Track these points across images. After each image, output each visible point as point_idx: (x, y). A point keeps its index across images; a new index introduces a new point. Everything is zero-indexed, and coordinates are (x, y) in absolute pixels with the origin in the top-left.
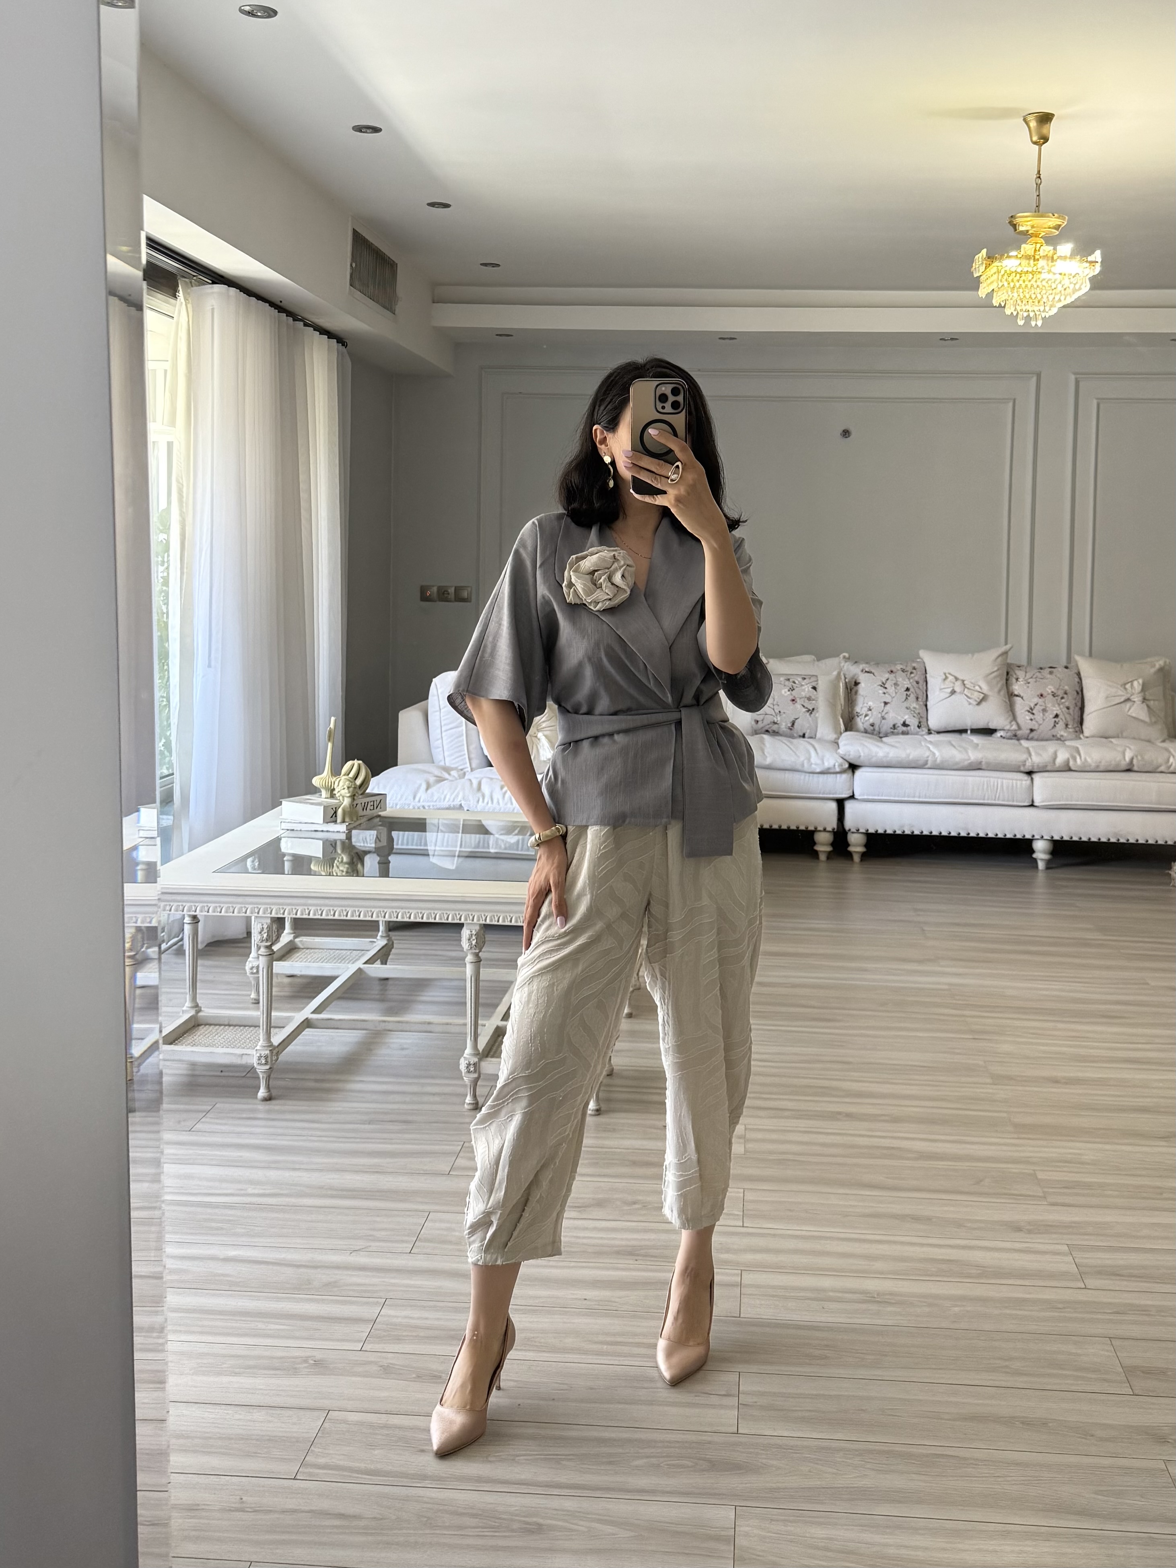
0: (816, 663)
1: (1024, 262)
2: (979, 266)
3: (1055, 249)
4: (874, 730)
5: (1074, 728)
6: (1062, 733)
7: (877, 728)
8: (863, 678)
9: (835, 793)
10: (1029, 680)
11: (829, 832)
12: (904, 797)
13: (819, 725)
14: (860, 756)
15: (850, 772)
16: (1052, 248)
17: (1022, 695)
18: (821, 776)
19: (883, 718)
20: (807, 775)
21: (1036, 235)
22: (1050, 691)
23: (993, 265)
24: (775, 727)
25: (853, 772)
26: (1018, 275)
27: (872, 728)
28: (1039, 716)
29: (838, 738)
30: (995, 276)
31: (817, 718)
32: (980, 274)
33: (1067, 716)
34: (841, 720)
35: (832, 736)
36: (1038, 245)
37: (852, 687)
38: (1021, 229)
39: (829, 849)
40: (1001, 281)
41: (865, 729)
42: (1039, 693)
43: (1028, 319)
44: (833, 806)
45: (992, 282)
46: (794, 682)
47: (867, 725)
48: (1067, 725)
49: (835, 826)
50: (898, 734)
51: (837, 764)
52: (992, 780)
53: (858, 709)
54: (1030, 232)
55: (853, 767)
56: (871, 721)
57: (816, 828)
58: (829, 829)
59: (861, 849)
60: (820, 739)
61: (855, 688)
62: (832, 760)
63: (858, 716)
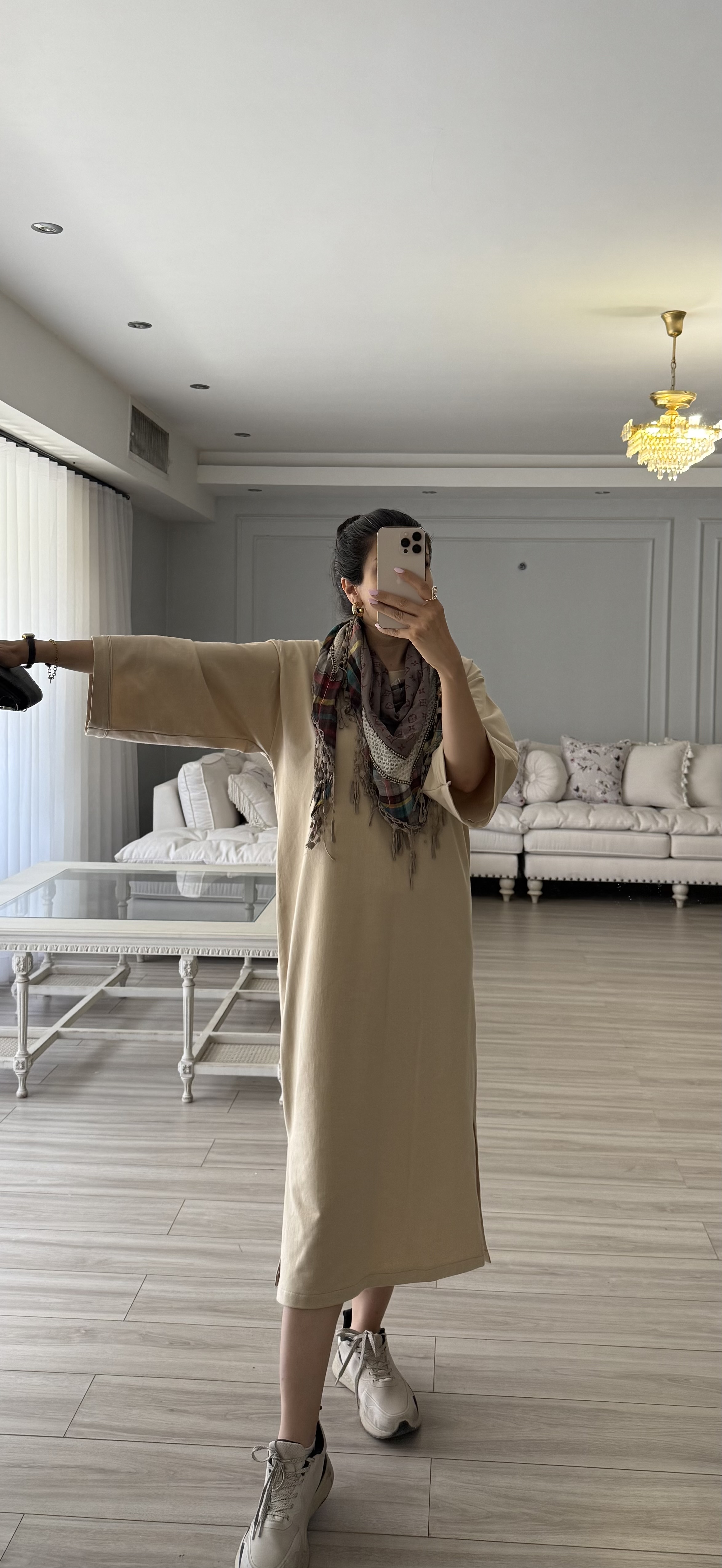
1: (663, 430)
2: (627, 433)
3: (687, 419)
11: (511, 879)
16: (685, 418)
20: (494, 834)
21: (672, 408)
23: (639, 431)
26: (658, 440)
30: (640, 441)
32: (628, 439)
36: (674, 416)
38: (659, 402)
39: (511, 892)
40: (644, 444)
43: (666, 475)
44: (515, 859)
45: (637, 445)
49: (516, 875)
54: (667, 406)
57: (501, 876)
58: (511, 877)
59: (538, 893)
62: (515, 822)
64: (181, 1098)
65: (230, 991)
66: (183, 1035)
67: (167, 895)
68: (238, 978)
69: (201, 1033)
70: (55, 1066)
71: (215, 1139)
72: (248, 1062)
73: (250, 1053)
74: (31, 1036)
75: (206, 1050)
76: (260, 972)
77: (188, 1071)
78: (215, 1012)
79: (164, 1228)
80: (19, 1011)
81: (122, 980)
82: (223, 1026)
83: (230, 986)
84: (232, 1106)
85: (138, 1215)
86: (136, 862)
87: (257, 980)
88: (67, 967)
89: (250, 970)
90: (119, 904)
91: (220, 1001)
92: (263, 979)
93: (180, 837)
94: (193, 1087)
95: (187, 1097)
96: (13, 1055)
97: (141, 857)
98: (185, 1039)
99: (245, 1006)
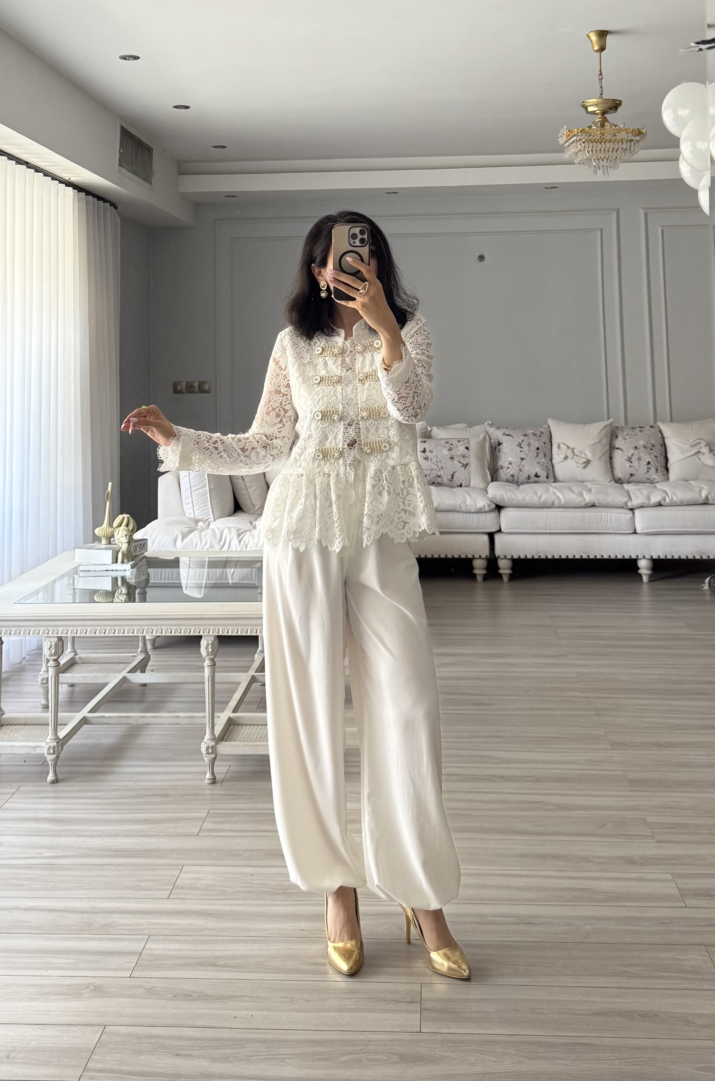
0: (468, 429)
4: (514, 480)
5: (662, 472)
6: (655, 476)
7: (516, 479)
8: (504, 439)
9: (487, 529)
10: (626, 437)
11: (483, 558)
12: (538, 530)
13: (472, 476)
14: (504, 499)
15: (497, 512)
17: (621, 447)
18: (475, 515)
19: (521, 470)
20: (465, 515)
22: (641, 445)
24: (439, 480)
25: (499, 512)
27: (512, 478)
28: (635, 463)
29: (487, 487)
31: (470, 471)
33: (656, 463)
34: (488, 472)
35: (482, 485)
37: (495, 448)
38: (590, 109)
39: (484, 572)
41: (507, 479)
42: (634, 446)
44: (486, 538)
46: (452, 445)
47: (508, 476)
48: (657, 470)
49: (488, 554)
50: (531, 483)
51: (486, 505)
52: (603, 514)
53: (501, 463)
55: (499, 508)
56: (512, 473)
57: (474, 556)
58: (483, 556)
59: (508, 571)
60: (473, 487)
61: (498, 447)
62: (482, 502)
63: (501, 469)
69: (221, 715)
71: (210, 810)
79: (164, 892)
85: (140, 881)
95: (210, 777)
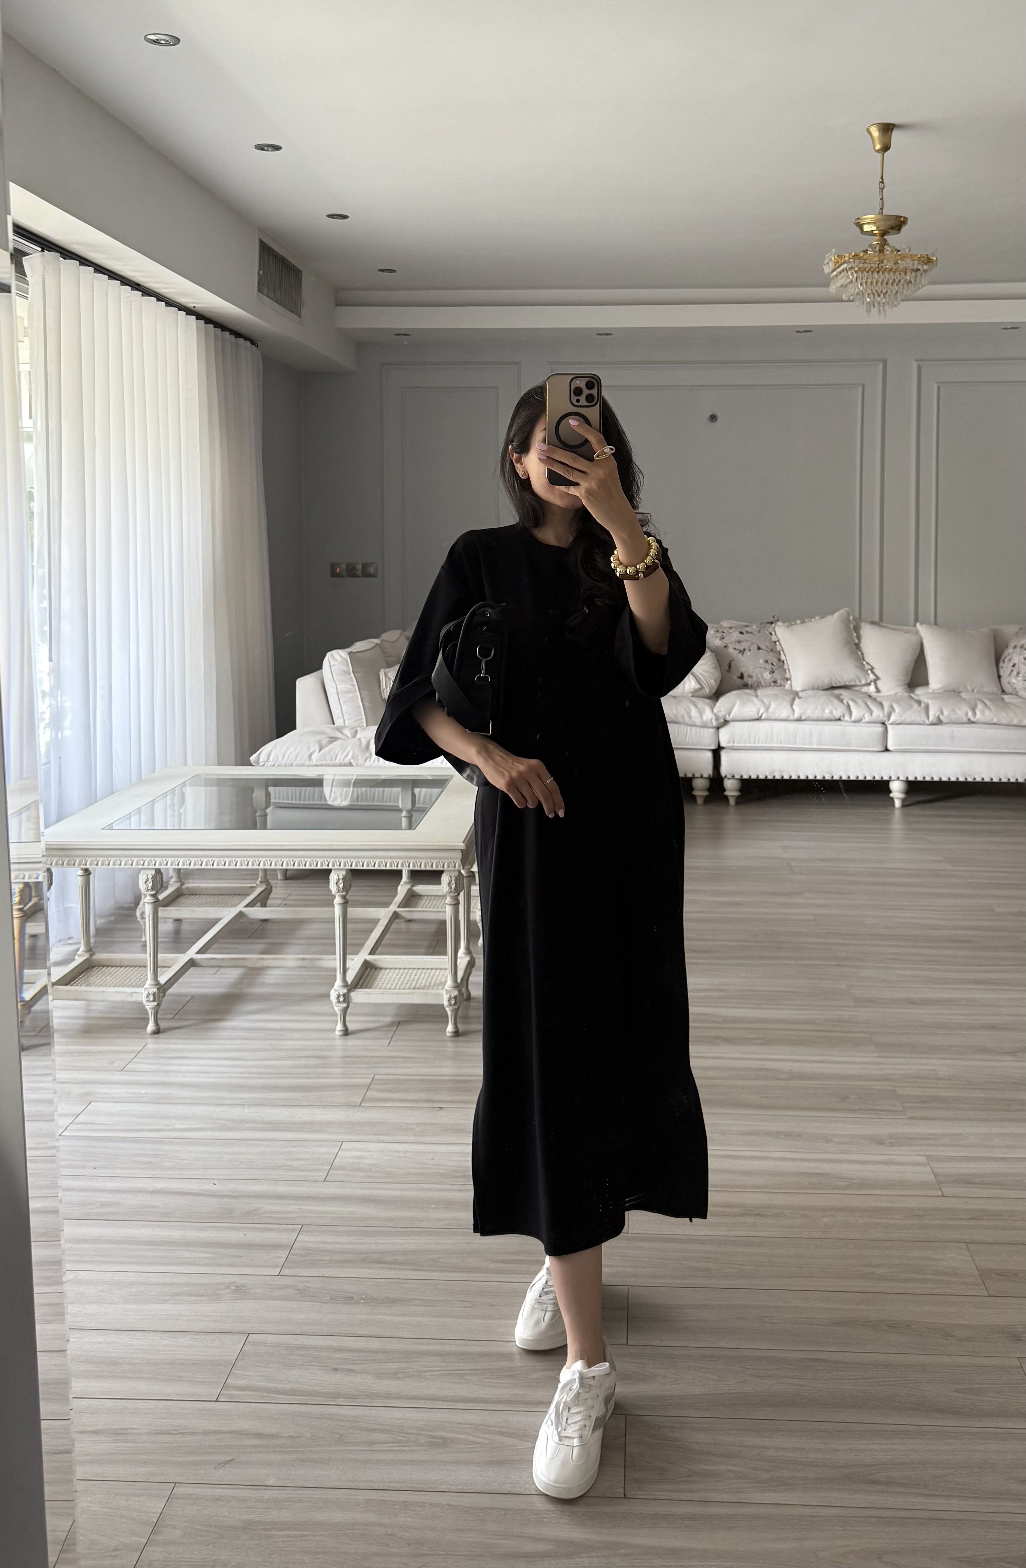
1: (870, 260)
2: (829, 263)
11: (707, 778)
21: (881, 235)
23: (842, 263)
26: (865, 271)
30: (844, 273)
32: (831, 271)
36: (883, 245)
38: (866, 228)
39: (706, 794)
40: (849, 278)
45: (841, 279)
49: (712, 773)
54: (875, 232)
58: (707, 775)
59: (736, 794)
64: (335, 1030)
65: (387, 909)
66: (335, 959)
67: (311, 802)
68: (395, 896)
69: (355, 957)
70: (190, 998)
71: (375, 1075)
72: (409, 989)
73: (412, 978)
74: (162, 965)
75: (362, 975)
76: (420, 888)
77: (342, 999)
78: (370, 935)
79: (320, 1174)
80: (148, 937)
81: (262, 900)
82: (379, 950)
83: (387, 905)
84: (394, 1038)
85: (291, 1160)
86: (274, 765)
87: (418, 897)
88: (199, 886)
89: (409, 886)
90: (257, 814)
91: (376, 922)
92: (424, 896)
93: (325, 736)
94: (347, 1018)
95: (341, 1029)
96: (142, 985)
97: (280, 759)
98: (337, 964)
99: (403, 926)
